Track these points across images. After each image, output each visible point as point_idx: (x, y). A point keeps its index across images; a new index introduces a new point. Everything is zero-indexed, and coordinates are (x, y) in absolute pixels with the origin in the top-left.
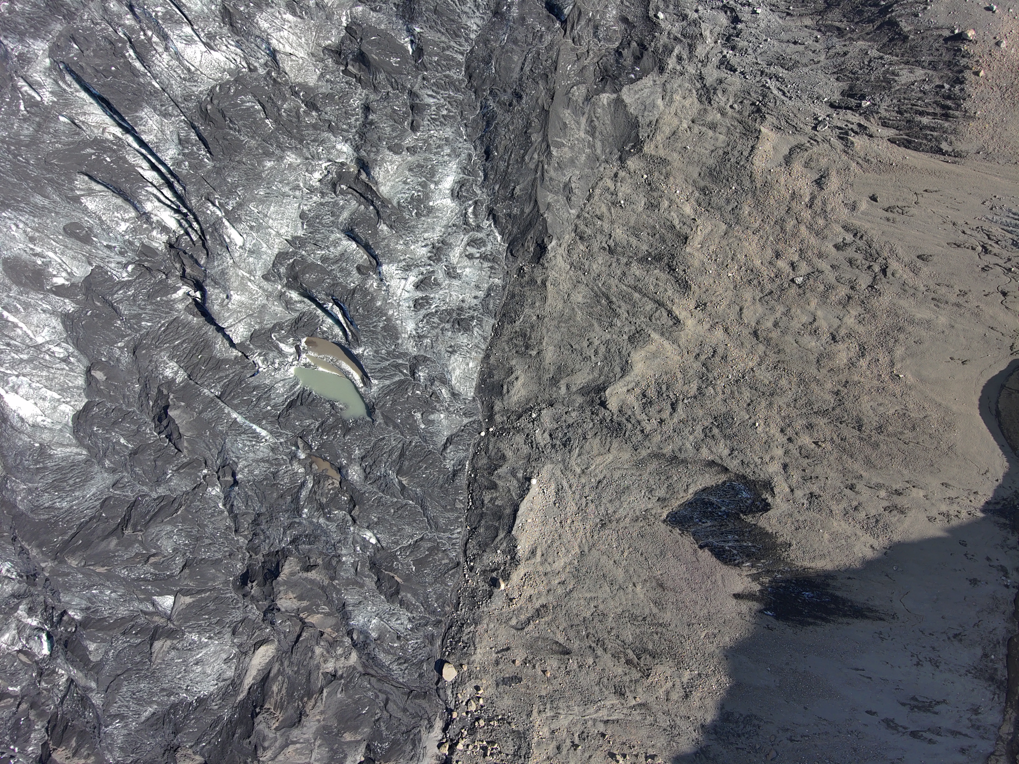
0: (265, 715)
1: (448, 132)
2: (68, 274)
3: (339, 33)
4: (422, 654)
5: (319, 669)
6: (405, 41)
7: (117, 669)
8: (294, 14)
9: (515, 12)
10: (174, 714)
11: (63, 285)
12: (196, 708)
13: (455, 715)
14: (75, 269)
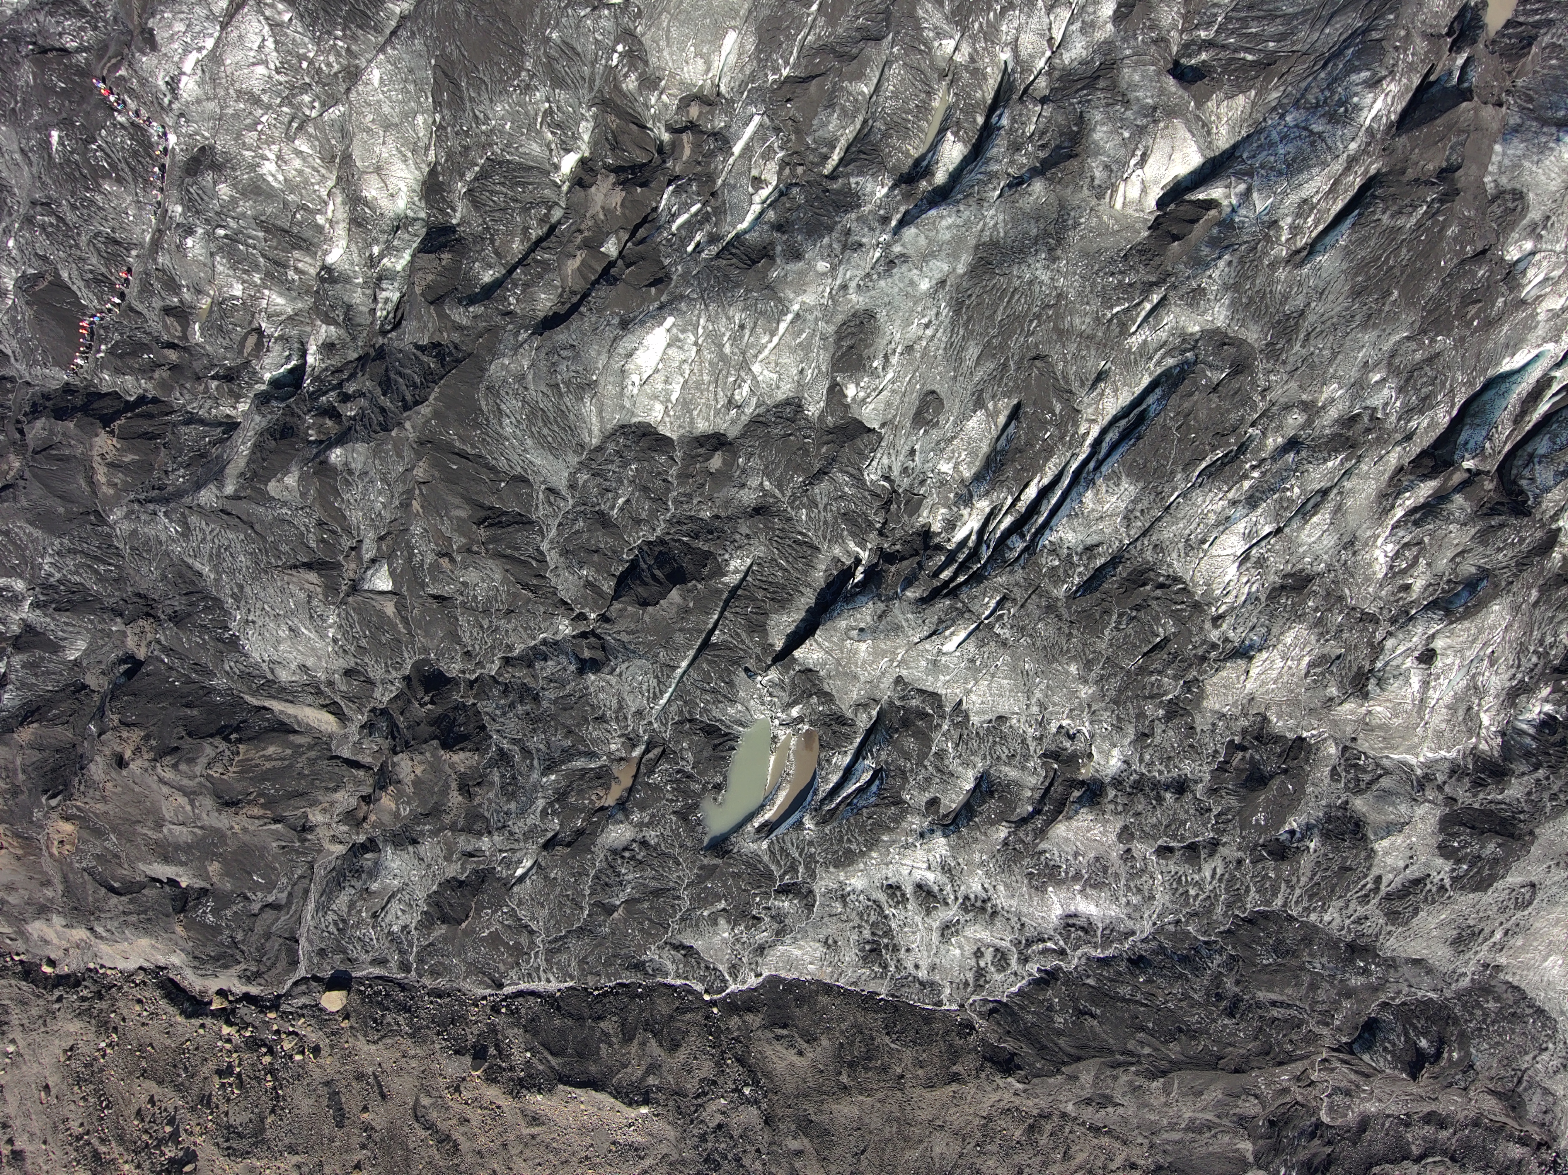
0: (227, 753)
1: (1162, 898)
2: (864, 400)
3: (1291, 730)
4: (357, 952)
5: (311, 806)
6: (1293, 823)
7: (262, 522)
8: (1312, 665)
9: (1356, 981)
10: (206, 608)
11: (846, 396)
12: (220, 640)
13: (272, 1015)
14: (872, 406)
